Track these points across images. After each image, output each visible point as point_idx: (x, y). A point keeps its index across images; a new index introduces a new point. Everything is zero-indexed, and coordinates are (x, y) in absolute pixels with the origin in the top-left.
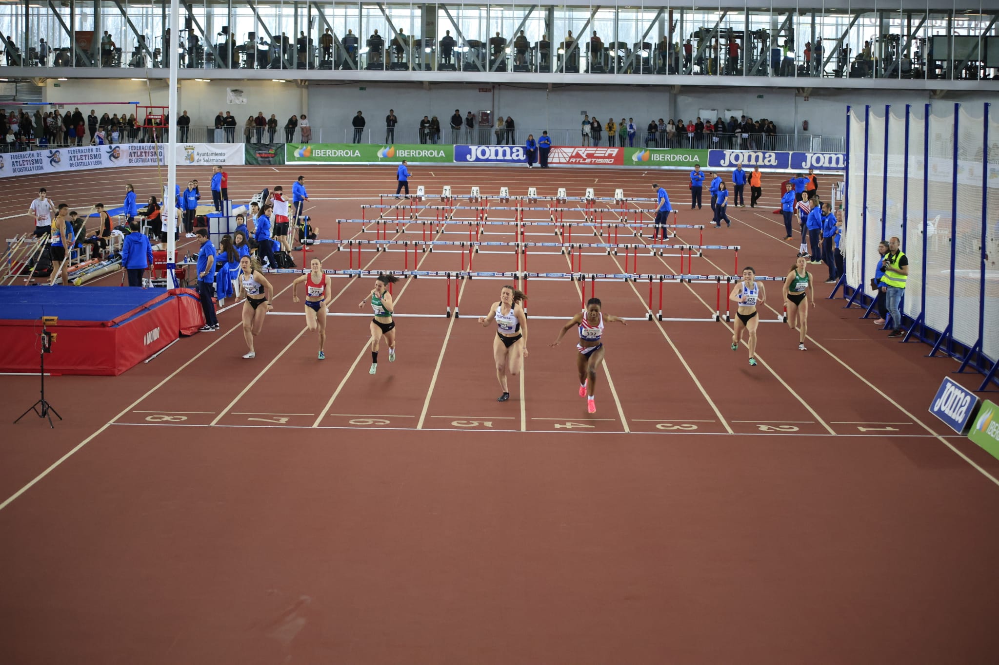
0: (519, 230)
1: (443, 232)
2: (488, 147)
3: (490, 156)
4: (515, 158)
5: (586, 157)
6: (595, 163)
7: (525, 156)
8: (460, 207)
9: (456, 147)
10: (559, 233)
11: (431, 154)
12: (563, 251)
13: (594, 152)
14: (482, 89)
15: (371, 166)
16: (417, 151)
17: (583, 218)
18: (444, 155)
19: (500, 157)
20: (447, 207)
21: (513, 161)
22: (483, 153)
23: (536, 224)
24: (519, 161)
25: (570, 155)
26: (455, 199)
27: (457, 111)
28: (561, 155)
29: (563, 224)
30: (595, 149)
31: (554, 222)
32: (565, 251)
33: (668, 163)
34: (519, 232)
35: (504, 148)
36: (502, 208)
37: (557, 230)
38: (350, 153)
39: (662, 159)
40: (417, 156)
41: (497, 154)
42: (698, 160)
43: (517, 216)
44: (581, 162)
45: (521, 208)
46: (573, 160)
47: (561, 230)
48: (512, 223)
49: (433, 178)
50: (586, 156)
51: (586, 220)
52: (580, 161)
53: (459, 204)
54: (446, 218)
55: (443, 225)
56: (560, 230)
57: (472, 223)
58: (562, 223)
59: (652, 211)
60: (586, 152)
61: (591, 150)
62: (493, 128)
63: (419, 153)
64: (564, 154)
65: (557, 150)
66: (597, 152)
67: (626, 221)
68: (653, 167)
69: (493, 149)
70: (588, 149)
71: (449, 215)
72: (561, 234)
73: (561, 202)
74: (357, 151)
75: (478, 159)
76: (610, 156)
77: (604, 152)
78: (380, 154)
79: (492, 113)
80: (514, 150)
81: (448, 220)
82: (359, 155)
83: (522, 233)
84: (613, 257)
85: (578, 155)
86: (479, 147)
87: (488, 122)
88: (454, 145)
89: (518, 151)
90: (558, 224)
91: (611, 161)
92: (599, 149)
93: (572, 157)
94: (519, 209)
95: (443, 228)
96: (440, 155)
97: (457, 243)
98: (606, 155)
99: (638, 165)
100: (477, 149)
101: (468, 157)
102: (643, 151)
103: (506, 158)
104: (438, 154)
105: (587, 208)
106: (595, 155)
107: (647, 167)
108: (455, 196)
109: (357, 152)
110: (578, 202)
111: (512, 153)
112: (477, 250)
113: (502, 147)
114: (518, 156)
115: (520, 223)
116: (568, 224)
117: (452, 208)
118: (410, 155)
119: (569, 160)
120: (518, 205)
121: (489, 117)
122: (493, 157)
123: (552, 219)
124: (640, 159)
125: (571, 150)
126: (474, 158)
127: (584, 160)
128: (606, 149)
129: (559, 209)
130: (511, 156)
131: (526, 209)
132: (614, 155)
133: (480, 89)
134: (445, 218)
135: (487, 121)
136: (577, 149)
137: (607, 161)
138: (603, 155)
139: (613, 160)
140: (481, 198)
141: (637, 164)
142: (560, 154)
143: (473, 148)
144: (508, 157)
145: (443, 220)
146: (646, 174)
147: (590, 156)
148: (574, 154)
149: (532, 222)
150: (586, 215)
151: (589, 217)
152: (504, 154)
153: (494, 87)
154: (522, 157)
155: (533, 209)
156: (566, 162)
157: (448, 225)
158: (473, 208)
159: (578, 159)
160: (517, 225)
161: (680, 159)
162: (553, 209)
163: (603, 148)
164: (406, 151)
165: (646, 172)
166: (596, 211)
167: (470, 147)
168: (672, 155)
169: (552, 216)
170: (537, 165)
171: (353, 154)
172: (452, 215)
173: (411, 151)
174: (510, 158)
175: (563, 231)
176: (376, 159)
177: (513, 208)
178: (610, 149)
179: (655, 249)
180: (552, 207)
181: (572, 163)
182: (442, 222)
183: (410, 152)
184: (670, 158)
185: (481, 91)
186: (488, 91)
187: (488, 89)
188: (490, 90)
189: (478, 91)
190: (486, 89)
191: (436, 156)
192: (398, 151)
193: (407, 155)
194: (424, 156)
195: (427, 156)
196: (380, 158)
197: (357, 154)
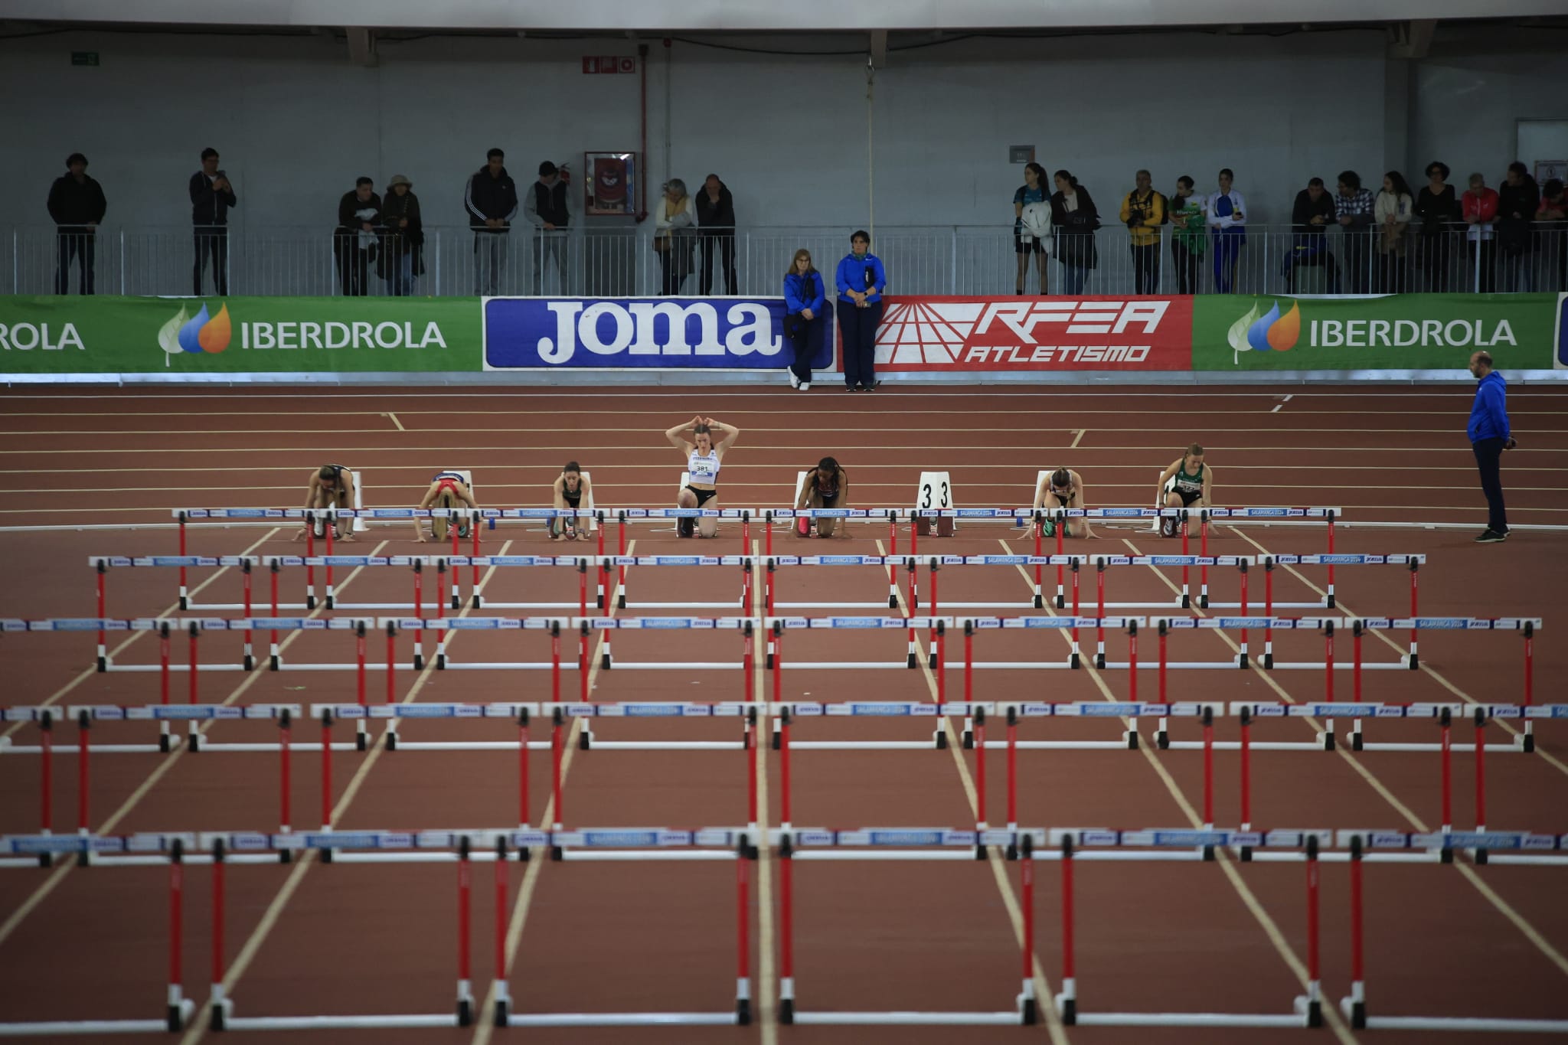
0: (760, 648)
1: (440, 665)
2: (625, 305)
3: (634, 341)
4: (739, 349)
5: (1035, 342)
6: (1071, 365)
7: (779, 339)
8: (521, 559)
9: (488, 304)
10: (923, 660)
11: (388, 335)
12: (942, 736)
13: (1066, 317)
14: (597, 60)
15: (129, 388)
16: (328, 326)
17: (1026, 595)
18: (440, 340)
19: (677, 345)
20: (460, 560)
21: (730, 360)
22: (607, 329)
23: (826, 623)
24: (756, 360)
25: (965, 331)
26: (492, 525)
27: (496, 154)
28: (927, 334)
29: (941, 623)
30: (1072, 305)
31: (906, 613)
32: (951, 737)
33: (1382, 357)
34: (759, 660)
35: (692, 309)
36: (688, 559)
37: (914, 647)
38: (40, 336)
39: (1355, 338)
40: (329, 345)
41: (661, 333)
42: (1510, 338)
43: (749, 591)
44: (1013, 359)
45: (764, 559)
46: (982, 353)
47: (934, 648)
48: (728, 623)
49: (399, 439)
50: (1033, 334)
51: (1039, 604)
52: (1007, 354)
53: (508, 544)
54: (456, 606)
55: (441, 634)
56: (927, 649)
57: (564, 622)
58: (935, 619)
59: (1315, 559)
60: (1034, 319)
61: (1054, 311)
62: (643, 224)
63: (338, 335)
64: (940, 328)
65: (914, 313)
66: (1078, 317)
67: (1204, 605)
68: (1316, 376)
69: (646, 314)
70: (1040, 306)
71: (466, 592)
72: (935, 662)
73: (934, 528)
74: (69, 327)
75: (582, 357)
76: (1134, 333)
77: (1111, 317)
78: (169, 340)
79: (641, 159)
80: (735, 315)
81: (463, 616)
82: (78, 341)
83: (772, 662)
84: (1153, 760)
85: (1000, 333)
86: (587, 304)
87: (624, 202)
88: (485, 299)
89: (749, 318)
90: (920, 622)
91: (1137, 354)
92: (1085, 305)
93: (973, 340)
94: (759, 560)
95: (441, 649)
96: (426, 340)
97: (500, 709)
98: (1119, 329)
99: (1253, 368)
100: (578, 316)
101: (544, 346)
102: (1275, 309)
103: (701, 350)
104: (417, 337)
105: (1038, 554)
106: (1072, 330)
107: (1290, 376)
108: (491, 511)
109: (71, 335)
110: (1001, 530)
111: (724, 328)
112: (584, 737)
113: (684, 304)
114: (748, 339)
115: (761, 622)
116: (961, 622)
117: (478, 561)
118: (297, 341)
119: (965, 352)
120: (755, 544)
121: (629, 180)
122: (646, 346)
123: (894, 603)
124: (1259, 342)
125: (973, 310)
126: (566, 351)
127: (1027, 350)
128: (1118, 305)
129: (923, 560)
130: (722, 340)
131: (788, 560)
132: (1150, 329)
133: (586, 61)
134: (448, 605)
135: (620, 192)
136: (994, 307)
137: (1123, 353)
138: (1105, 329)
139: (1146, 349)
140: (601, 517)
141: (1249, 361)
142: (926, 330)
143: (564, 311)
144: (710, 346)
145: (441, 613)
146: (1287, 406)
147: (1047, 333)
148: (982, 329)
149: (810, 615)
150: (1038, 582)
151: (1049, 591)
152: (694, 332)
153: (644, 51)
154: (767, 344)
155: (814, 560)
156: (950, 361)
157: (463, 634)
158: (566, 560)
159: (1001, 350)
160: (749, 630)
161: (1431, 339)
162: (897, 559)
163: (1104, 300)
164: (281, 326)
165: (1289, 396)
166: (1075, 565)
167: (551, 306)
168: (1398, 324)
169: (894, 590)
170: (831, 375)
172: (477, 590)
173: (304, 326)
174: (720, 351)
175: (940, 648)
176: (154, 359)
177: (732, 560)
178: (1132, 305)
179: (1330, 723)
180: (893, 553)
181: (975, 365)
182: (435, 624)
183: (297, 330)
184: (1390, 335)
185: (592, 68)
186: (621, 70)
187: (621, 60)
188: (627, 65)
189: (581, 69)
190: (614, 59)
191: (409, 344)
192: (245, 326)
193: (285, 343)
194: (356, 345)
195: (371, 344)
196: (170, 354)
197: (70, 342)
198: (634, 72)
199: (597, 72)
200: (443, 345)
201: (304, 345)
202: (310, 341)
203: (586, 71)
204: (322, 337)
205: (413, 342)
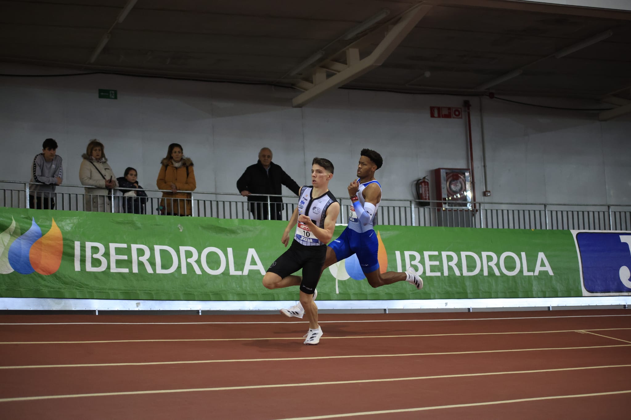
11: (510, 264)
14: (439, 109)
16: (463, 254)
18: (548, 268)
38: (227, 260)
40: (465, 273)
63: (471, 264)
74: (252, 252)
82: (260, 267)
96: (538, 268)
101: (624, 274)
104: (531, 266)
109: (254, 261)
118: (440, 269)
133: (432, 109)
164: (426, 254)
167: (623, 239)
171: (239, 265)
173: (444, 254)
183: (440, 258)
185: (436, 114)
186: (454, 115)
187: (454, 110)
188: (457, 113)
189: (429, 115)
190: (449, 109)
191: (526, 273)
192: (398, 253)
193: (432, 271)
194: (486, 273)
195: (497, 273)
196: (339, 281)
197: (254, 267)
198: (461, 118)
199: (439, 117)
200: (551, 273)
201: (446, 273)
202: (450, 268)
203: (432, 116)
204: (459, 265)
205: (529, 271)
